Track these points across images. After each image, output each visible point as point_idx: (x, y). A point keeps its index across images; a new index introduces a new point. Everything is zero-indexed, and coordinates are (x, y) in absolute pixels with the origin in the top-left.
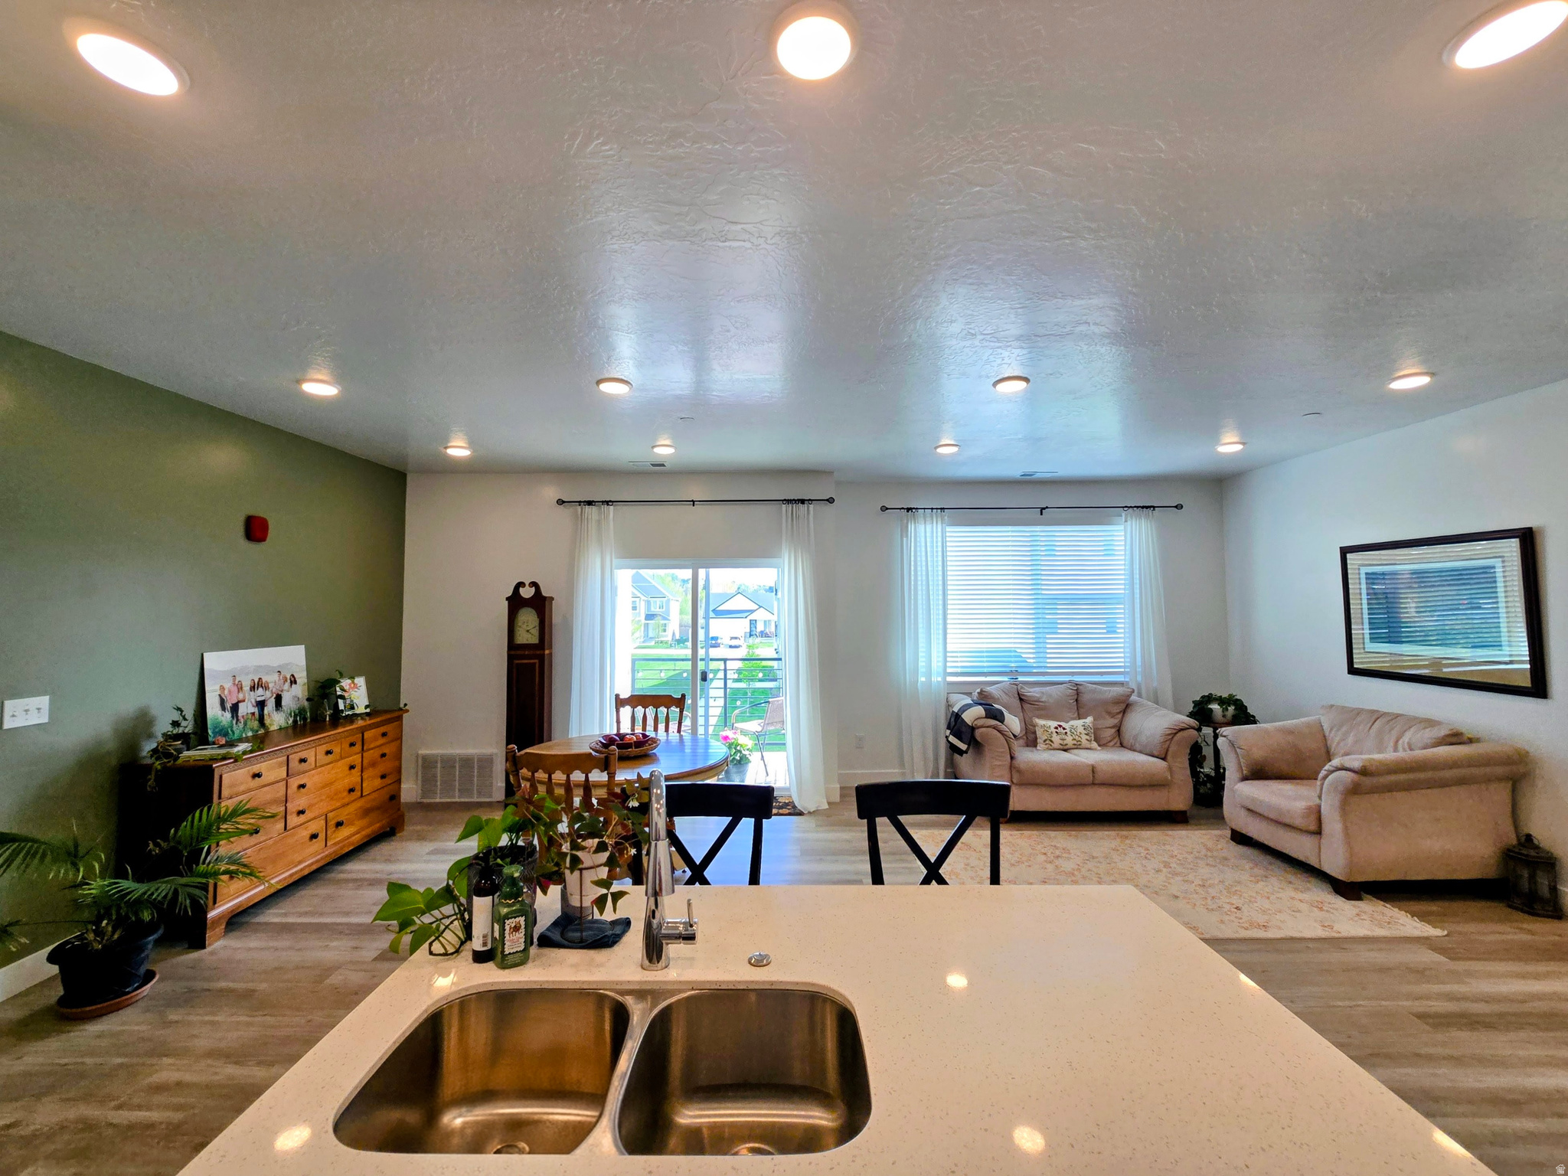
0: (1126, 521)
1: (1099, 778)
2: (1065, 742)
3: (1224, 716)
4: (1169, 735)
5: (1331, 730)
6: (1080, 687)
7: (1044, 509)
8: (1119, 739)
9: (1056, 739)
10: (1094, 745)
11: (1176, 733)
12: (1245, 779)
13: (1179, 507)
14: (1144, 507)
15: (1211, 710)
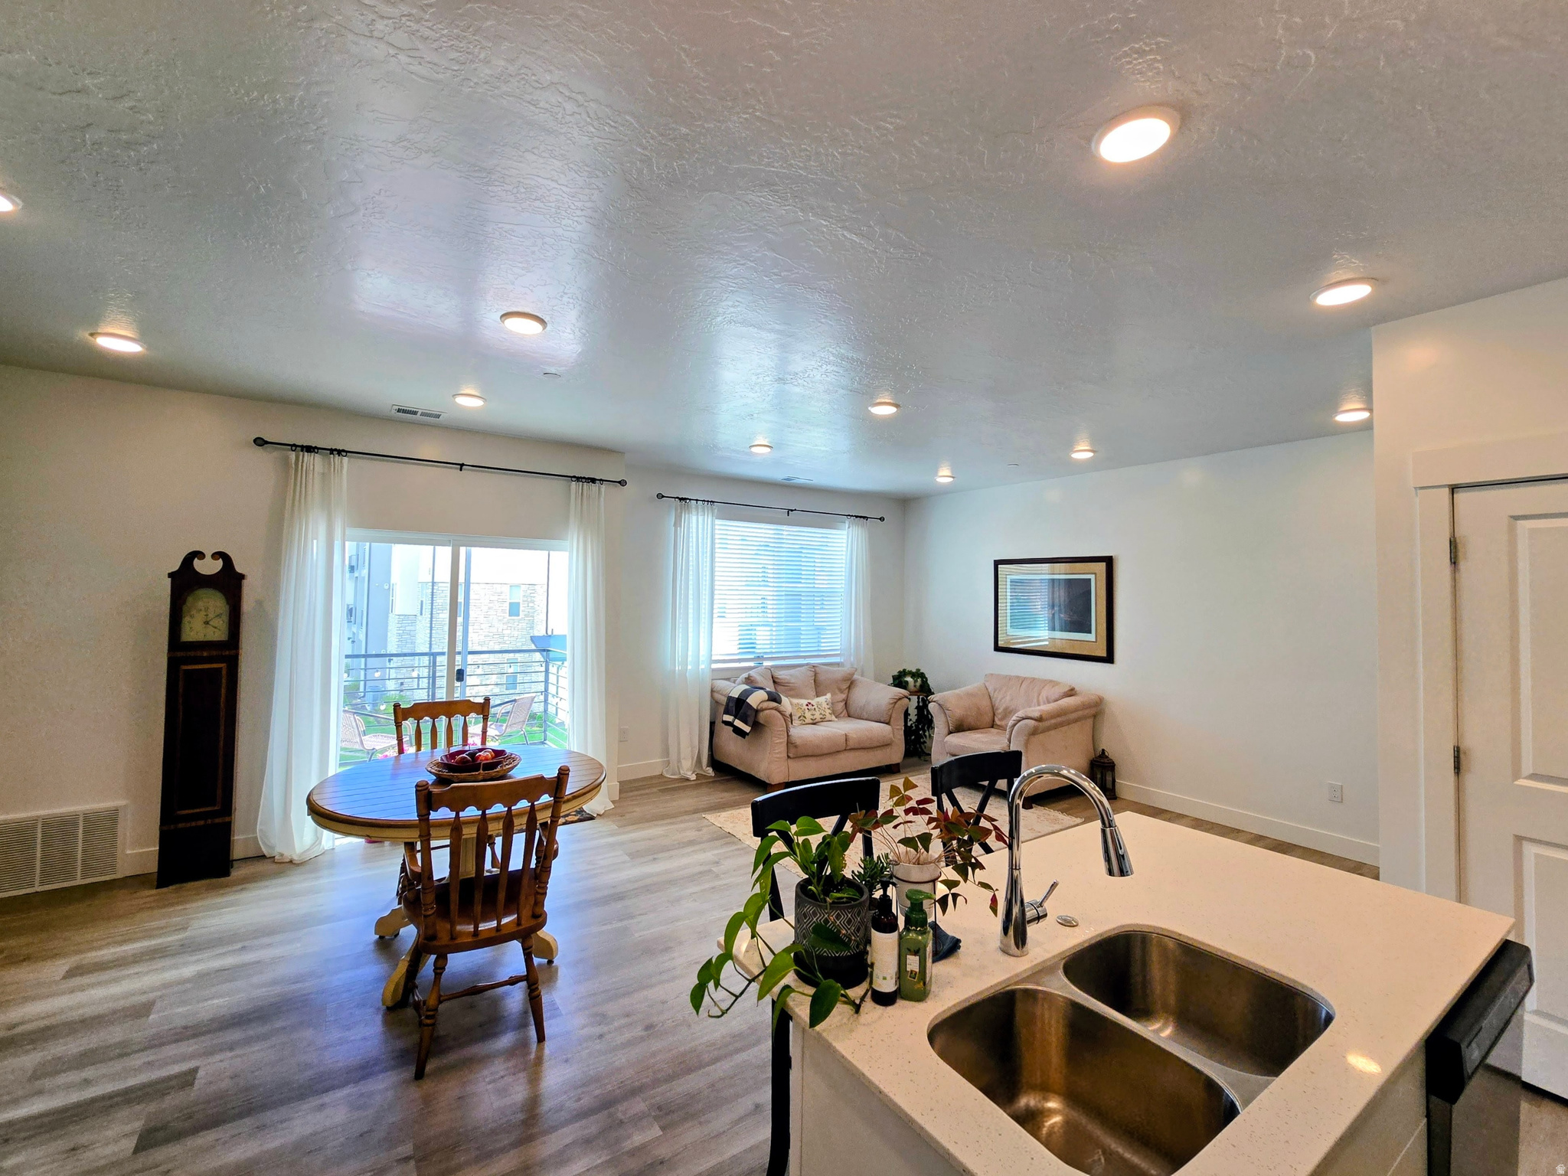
0: (849, 528)
1: (851, 744)
2: (815, 716)
3: (915, 686)
4: (892, 703)
5: (994, 692)
6: (817, 669)
7: (792, 510)
8: (848, 711)
9: (808, 715)
10: (833, 717)
11: (896, 703)
12: (950, 733)
13: (882, 519)
14: (861, 517)
15: (907, 682)
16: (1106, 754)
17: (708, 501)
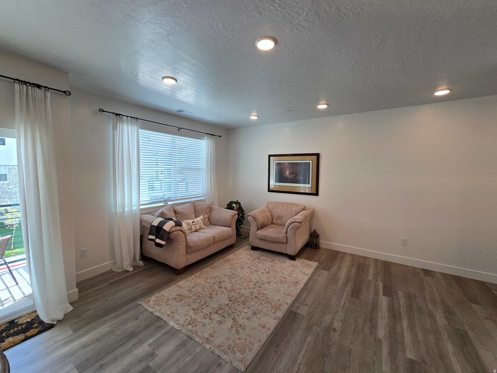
0: (207, 139)
1: (216, 240)
2: (196, 228)
3: (237, 208)
4: (231, 218)
5: (272, 209)
6: (195, 204)
7: (181, 128)
8: (210, 222)
9: (193, 228)
10: (205, 227)
11: (233, 217)
12: (258, 229)
13: (220, 136)
14: (212, 135)
15: (234, 207)
16: (316, 231)
17: (134, 118)
